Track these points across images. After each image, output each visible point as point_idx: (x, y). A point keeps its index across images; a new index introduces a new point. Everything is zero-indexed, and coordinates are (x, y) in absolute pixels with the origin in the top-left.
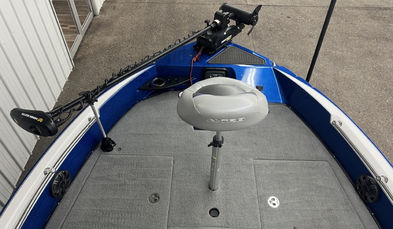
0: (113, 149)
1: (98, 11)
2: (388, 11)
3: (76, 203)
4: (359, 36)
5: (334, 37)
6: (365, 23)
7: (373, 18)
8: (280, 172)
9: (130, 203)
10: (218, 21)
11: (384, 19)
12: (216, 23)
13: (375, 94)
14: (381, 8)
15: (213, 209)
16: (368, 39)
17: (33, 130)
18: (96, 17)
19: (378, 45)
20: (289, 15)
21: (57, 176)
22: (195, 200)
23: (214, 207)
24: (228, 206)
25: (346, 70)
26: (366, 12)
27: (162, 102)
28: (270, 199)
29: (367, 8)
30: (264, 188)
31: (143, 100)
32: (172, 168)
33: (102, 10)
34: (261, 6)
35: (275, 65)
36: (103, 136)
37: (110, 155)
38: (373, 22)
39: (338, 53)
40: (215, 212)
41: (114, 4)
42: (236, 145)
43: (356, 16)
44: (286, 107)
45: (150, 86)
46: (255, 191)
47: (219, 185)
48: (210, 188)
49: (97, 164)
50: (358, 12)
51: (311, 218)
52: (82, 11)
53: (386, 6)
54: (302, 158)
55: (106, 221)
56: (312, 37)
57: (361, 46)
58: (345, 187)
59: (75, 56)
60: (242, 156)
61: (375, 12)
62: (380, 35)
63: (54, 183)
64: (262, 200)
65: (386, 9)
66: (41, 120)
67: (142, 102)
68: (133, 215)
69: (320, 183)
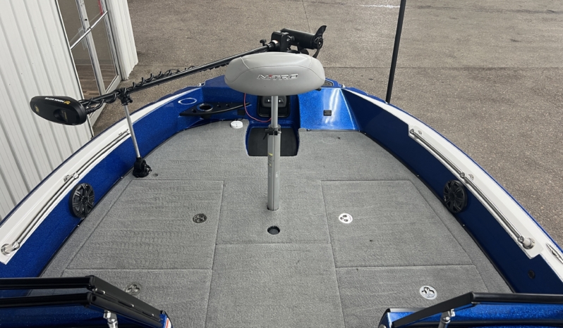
0: (148, 174)
1: (128, 76)
2: (493, 72)
3: (101, 225)
4: (460, 97)
5: (429, 99)
6: (466, 84)
7: (474, 78)
8: (353, 191)
9: (169, 224)
10: (276, 42)
11: (489, 79)
12: (274, 43)
13: (483, 158)
14: (484, 69)
15: (272, 228)
16: (470, 100)
17: (57, 116)
18: (124, 82)
19: (483, 107)
20: (372, 76)
21: (79, 187)
22: (250, 219)
23: (274, 225)
24: (290, 224)
25: (446, 132)
26: (466, 73)
27: (209, 131)
28: (341, 216)
29: (467, 68)
30: (334, 206)
31: (186, 129)
32: (221, 191)
33: (132, 74)
34: (325, 26)
35: (344, 87)
36: (136, 155)
37: (144, 180)
38: (475, 83)
39: (434, 115)
40: (274, 230)
41: (148, 68)
42: (300, 168)
43: (454, 78)
44: (361, 134)
45: (195, 111)
46: (322, 209)
47: (280, 207)
48: (268, 209)
49: (128, 188)
50: (456, 73)
51: (391, 232)
52: (107, 76)
53: (490, 66)
54: (379, 178)
55: (139, 240)
56: (401, 99)
57: (462, 108)
58: (431, 203)
59: (95, 125)
60: (308, 178)
61: (477, 72)
62: (485, 96)
63: (75, 194)
64: (332, 217)
65: (490, 69)
66: (68, 103)
67: (185, 132)
68: (173, 234)
69: (400, 199)
